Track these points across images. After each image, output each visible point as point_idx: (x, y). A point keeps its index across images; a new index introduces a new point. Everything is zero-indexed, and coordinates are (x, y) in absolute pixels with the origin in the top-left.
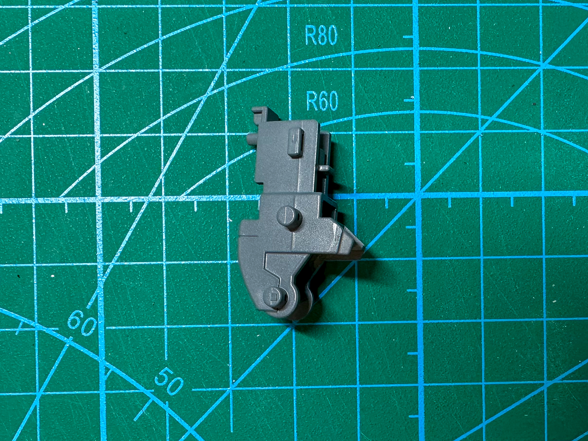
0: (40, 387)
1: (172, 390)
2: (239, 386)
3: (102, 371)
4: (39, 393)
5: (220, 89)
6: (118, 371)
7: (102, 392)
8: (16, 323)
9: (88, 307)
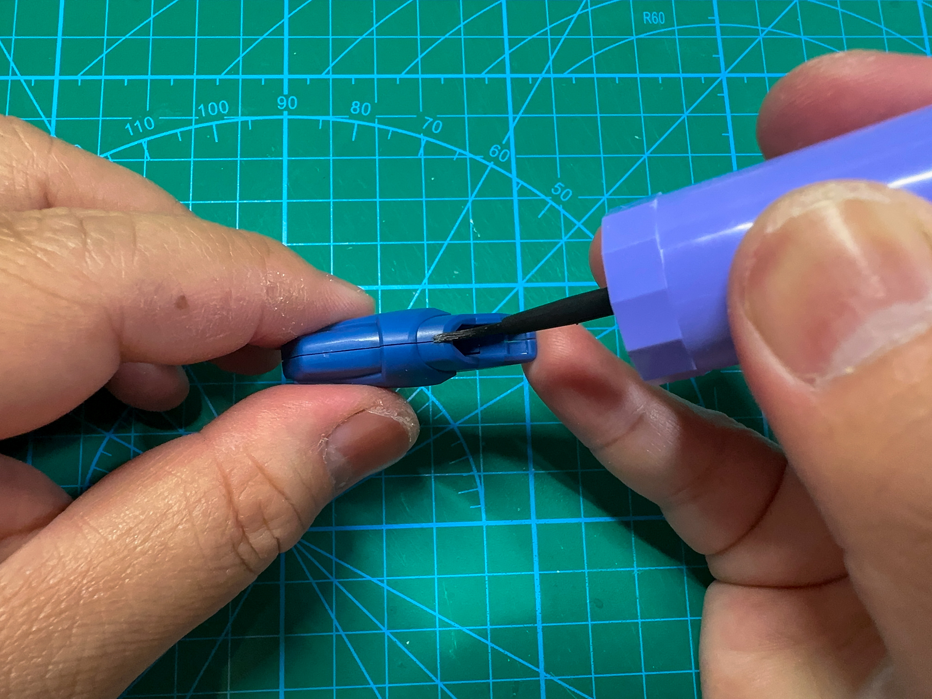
0: (471, 195)
1: (564, 197)
2: (610, 195)
3: (514, 185)
4: (471, 199)
5: (586, 10)
6: (525, 185)
7: (515, 198)
8: (454, 152)
9: (504, 142)
